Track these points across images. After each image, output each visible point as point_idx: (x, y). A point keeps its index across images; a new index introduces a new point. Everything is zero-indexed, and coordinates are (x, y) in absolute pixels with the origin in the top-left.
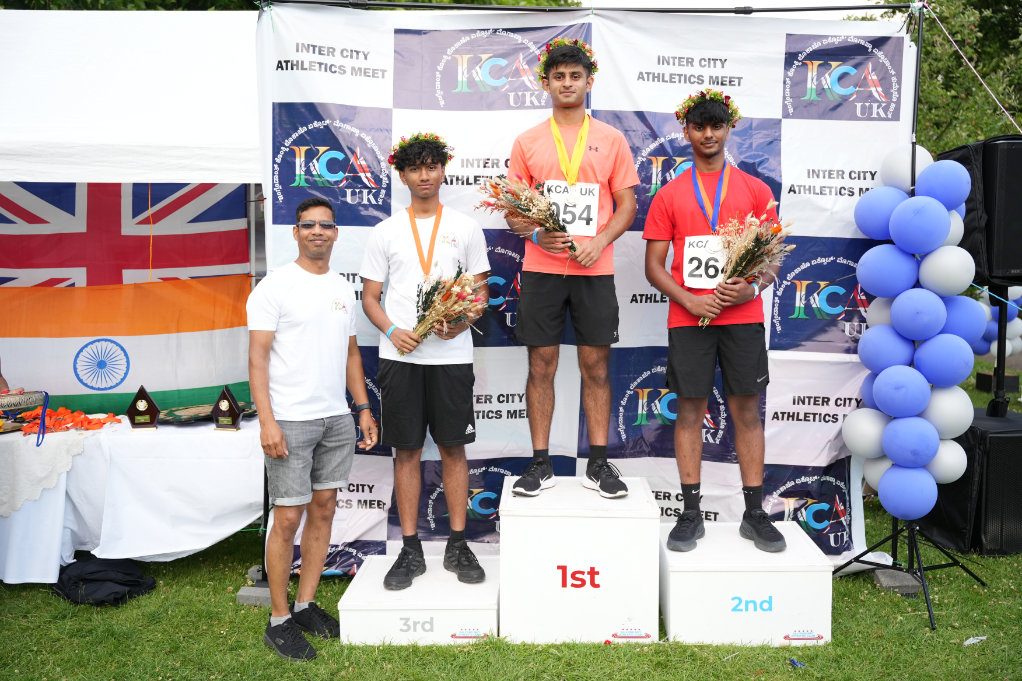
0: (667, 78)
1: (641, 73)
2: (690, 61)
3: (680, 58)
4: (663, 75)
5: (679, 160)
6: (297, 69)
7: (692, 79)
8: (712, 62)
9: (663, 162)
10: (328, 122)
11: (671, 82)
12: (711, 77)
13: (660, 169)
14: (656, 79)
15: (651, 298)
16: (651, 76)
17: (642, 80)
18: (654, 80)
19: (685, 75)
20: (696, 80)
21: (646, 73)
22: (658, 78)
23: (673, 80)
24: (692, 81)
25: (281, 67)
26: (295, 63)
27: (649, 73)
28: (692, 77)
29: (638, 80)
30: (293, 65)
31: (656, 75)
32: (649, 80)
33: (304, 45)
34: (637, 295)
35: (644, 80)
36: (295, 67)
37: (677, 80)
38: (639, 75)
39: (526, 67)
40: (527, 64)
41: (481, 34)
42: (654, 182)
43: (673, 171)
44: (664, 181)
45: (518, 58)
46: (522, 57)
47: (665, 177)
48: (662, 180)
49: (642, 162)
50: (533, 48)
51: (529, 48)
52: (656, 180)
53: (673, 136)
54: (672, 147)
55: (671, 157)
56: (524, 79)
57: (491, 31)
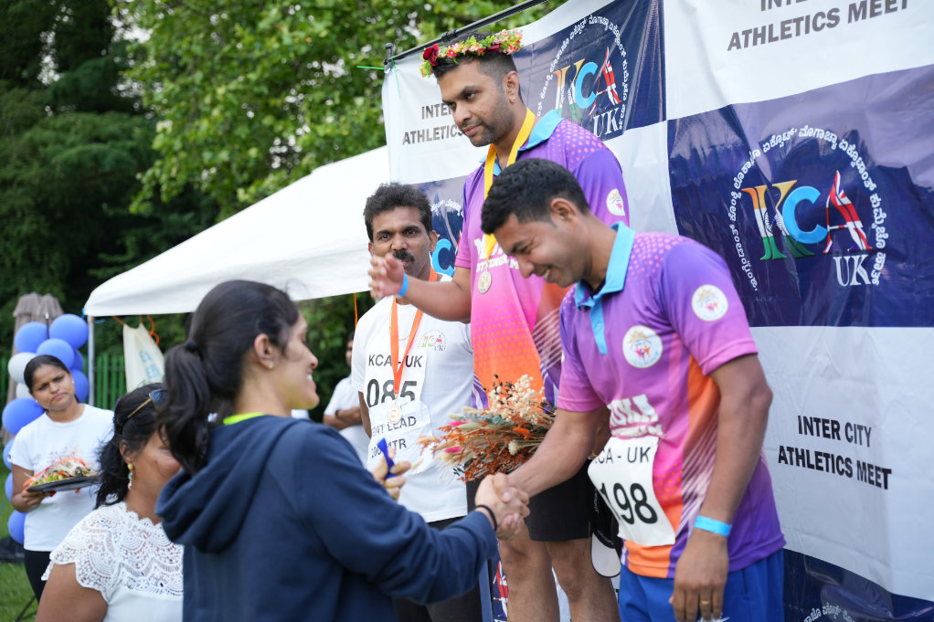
0: (777, 33)
1: (736, 36)
4: (771, 27)
5: (784, 187)
6: (423, 140)
7: (820, 21)
9: (766, 193)
10: (441, 203)
11: (784, 37)
12: (852, 7)
13: (764, 209)
14: (759, 40)
15: (802, 457)
16: (751, 36)
17: (734, 48)
18: (755, 43)
19: (808, 17)
20: (826, 21)
21: (744, 33)
22: (763, 35)
23: (787, 33)
24: (819, 25)
25: (408, 141)
26: (421, 133)
27: (750, 31)
28: (820, 18)
29: (729, 49)
30: (419, 136)
31: (760, 32)
32: (746, 45)
33: (427, 108)
34: (785, 449)
35: (739, 47)
36: (421, 139)
37: (793, 31)
38: (732, 40)
39: (610, 69)
40: (612, 64)
41: (578, 30)
42: (763, 235)
43: (777, 211)
44: (776, 231)
45: (605, 57)
46: (608, 54)
47: (775, 222)
48: (772, 229)
49: (738, 200)
50: (618, 35)
51: (615, 36)
52: (765, 231)
53: (774, 142)
54: (772, 164)
55: (769, 185)
56: (609, 89)
57: (584, 22)
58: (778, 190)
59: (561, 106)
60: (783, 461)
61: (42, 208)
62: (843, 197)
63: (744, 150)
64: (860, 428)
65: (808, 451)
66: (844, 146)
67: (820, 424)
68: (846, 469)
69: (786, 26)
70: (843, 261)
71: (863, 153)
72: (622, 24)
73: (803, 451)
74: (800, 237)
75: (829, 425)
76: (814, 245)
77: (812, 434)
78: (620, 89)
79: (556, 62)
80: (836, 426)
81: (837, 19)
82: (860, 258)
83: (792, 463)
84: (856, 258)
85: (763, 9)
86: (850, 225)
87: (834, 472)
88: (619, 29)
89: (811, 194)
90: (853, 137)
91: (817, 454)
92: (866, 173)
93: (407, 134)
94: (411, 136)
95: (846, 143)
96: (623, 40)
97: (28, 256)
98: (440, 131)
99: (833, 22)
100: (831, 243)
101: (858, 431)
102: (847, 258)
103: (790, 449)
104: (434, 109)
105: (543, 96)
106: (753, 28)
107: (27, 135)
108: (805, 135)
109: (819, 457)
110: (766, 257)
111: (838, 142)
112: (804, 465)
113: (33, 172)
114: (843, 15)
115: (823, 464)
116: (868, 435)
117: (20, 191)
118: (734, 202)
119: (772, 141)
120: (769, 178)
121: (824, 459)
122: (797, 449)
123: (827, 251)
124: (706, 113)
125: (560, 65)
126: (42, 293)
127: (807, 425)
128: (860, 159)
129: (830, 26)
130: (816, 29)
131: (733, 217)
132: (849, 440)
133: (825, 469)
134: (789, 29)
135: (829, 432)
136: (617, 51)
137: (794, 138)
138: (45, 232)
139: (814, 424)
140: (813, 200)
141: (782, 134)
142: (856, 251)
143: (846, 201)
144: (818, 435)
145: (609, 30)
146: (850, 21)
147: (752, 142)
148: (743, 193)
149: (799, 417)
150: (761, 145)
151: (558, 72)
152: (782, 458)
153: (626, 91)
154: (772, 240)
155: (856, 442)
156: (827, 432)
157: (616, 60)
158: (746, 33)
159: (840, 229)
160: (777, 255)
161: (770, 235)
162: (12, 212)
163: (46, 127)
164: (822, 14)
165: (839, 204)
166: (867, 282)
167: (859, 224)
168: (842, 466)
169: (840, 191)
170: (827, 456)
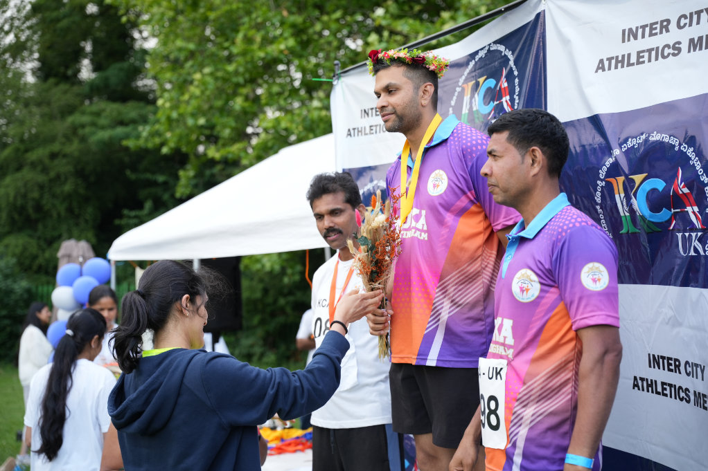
0: (633, 59)
1: (601, 61)
2: (665, 25)
3: (652, 24)
4: (629, 55)
5: (638, 178)
7: (667, 51)
8: (695, 17)
9: (624, 182)
11: (639, 63)
12: (692, 41)
13: (623, 195)
14: (620, 65)
15: (651, 385)
16: (613, 62)
17: (600, 71)
18: (616, 67)
19: (658, 48)
20: (671, 51)
21: (608, 59)
22: (622, 62)
23: (641, 60)
24: (666, 54)
25: (350, 135)
26: (360, 129)
27: (612, 58)
28: (666, 49)
29: (596, 72)
30: (358, 131)
31: (620, 58)
32: (609, 69)
33: (365, 111)
34: (638, 379)
35: (604, 70)
36: (360, 134)
37: (646, 59)
38: (599, 64)
39: (506, 85)
40: (507, 81)
41: (482, 54)
42: (622, 214)
43: (633, 197)
44: (632, 211)
45: (502, 75)
46: (504, 73)
47: (631, 205)
48: (629, 210)
49: (602, 187)
50: (511, 58)
51: (509, 60)
52: (623, 211)
53: (630, 144)
54: (629, 160)
55: (626, 176)
56: (504, 100)
57: (487, 48)
58: (633, 181)
59: (467, 112)
60: (636, 388)
61: (80, 173)
62: (683, 187)
63: (608, 150)
64: (697, 365)
65: (656, 381)
66: (684, 148)
67: (666, 361)
68: (685, 397)
69: (641, 55)
70: (684, 237)
71: (699, 154)
72: (516, 50)
73: (651, 380)
74: (650, 217)
75: (672, 362)
76: (661, 223)
77: (659, 368)
78: (512, 100)
79: (464, 77)
80: (677, 363)
81: (679, 50)
82: (697, 235)
83: (643, 390)
84: (694, 235)
85: (623, 41)
86: (689, 209)
87: (676, 398)
88: (513, 54)
89: (660, 184)
90: (691, 141)
91: (663, 384)
92: (701, 170)
93: (349, 130)
94: (352, 132)
95: (686, 146)
96: (516, 63)
97: (70, 210)
98: (374, 128)
99: (676, 52)
100: (674, 222)
101: (694, 368)
102: (687, 234)
103: (642, 379)
104: (370, 112)
105: (453, 103)
106: (615, 55)
107: (70, 119)
108: (654, 139)
109: (665, 386)
110: (624, 231)
111: (680, 145)
112: (652, 392)
113: (74, 147)
114: (684, 46)
115: (668, 392)
116: (702, 371)
117: (64, 161)
118: (599, 189)
119: (629, 143)
120: (627, 171)
121: (668, 388)
122: (647, 380)
123: (671, 228)
124: (578, 120)
125: (466, 81)
126: (79, 239)
127: (655, 361)
128: (697, 158)
129: (674, 55)
130: (664, 57)
131: (598, 200)
132: (688, 374)
133: (669, 395)
134: (643, 57)
135: (672, 367)
136: (511, 70)
137: (646, 140)
138: (82, 191)
139: (661, 360)
140: (661, 189)
141: (636, 138)
142: (693, 229)
143: (686, 190)
144: (664, 369)
145: (505, 55)
146: (689, 51)
147: (614, 143)
148: (606, 181)
149: (649, 355)
150: (620, 145)
151: (465, 85)
152: (635, 385)
153: (517, 101)
154: (629, 218)
155: (693, 377)
156: (671, 367)
157: (510, 77)
158: (610, 59)
159: (681, 211)
160: (632, 229)
161: (627, 214)
162: (58, 177)
163: (83, 113)
164: (668, 46)
165: (681, 193)
166: (702, 253)
167: (696, 209)
168: (682, 394)
169: (681, 184)
170: (670, 385)
